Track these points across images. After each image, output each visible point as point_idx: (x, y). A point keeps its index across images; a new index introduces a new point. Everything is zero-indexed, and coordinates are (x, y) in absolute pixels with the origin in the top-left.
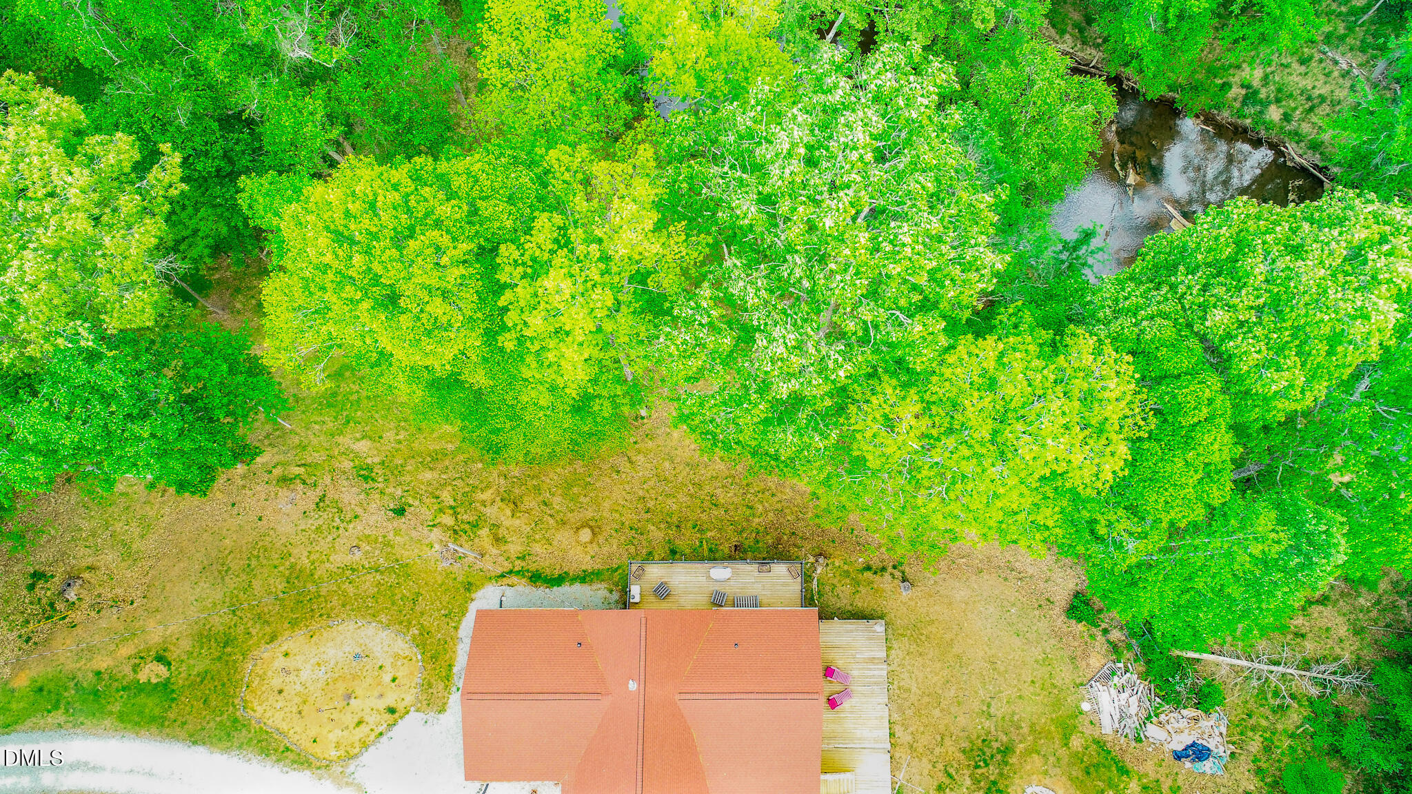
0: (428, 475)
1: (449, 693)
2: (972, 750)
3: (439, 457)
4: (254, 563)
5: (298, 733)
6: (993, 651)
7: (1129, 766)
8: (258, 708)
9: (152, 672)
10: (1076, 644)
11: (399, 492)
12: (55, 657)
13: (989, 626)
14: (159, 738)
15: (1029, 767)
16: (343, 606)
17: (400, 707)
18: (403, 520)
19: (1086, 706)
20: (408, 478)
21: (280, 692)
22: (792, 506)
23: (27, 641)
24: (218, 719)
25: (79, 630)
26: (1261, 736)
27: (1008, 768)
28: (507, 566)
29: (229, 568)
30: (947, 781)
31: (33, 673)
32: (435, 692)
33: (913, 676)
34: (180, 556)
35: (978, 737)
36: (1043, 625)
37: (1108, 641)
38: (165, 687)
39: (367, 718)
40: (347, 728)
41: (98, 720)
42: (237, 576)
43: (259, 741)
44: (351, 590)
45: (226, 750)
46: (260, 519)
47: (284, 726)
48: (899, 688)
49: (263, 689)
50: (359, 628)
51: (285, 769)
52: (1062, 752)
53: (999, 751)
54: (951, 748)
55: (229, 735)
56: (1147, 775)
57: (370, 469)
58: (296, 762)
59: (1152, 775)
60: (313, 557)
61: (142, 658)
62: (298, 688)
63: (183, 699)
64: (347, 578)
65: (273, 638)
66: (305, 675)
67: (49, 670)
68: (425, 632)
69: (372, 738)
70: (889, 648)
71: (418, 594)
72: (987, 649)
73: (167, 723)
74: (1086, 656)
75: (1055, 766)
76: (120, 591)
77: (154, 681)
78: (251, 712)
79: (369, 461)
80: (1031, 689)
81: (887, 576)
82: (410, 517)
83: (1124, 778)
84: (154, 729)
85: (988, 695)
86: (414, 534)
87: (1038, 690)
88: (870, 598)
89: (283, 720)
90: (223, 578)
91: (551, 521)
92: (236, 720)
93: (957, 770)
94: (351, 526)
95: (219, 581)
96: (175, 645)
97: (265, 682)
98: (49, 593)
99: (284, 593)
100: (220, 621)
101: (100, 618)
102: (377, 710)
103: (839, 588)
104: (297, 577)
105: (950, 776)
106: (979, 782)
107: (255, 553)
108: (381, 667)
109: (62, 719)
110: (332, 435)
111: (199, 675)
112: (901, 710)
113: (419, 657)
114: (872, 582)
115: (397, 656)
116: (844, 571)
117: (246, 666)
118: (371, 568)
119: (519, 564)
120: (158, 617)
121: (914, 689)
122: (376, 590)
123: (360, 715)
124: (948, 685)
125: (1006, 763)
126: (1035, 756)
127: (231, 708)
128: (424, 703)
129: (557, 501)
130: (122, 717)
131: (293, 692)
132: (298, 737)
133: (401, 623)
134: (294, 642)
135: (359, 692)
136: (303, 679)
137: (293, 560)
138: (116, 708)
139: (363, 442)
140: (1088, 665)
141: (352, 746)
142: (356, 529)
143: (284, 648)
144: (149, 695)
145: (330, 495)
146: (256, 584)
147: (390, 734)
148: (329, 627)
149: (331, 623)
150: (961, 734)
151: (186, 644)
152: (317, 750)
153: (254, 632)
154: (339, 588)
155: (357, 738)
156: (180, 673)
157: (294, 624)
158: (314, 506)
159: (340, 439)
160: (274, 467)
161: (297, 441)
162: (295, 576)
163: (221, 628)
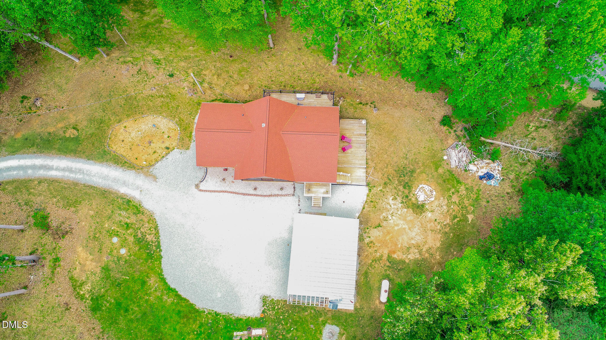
0: (183, 64)
1: (191, 142)
2: (399, 171)
3: (188, 58)
4: (112, 93)
5: (129, 156)
6: (409, 135)
7: (461, 180)
8: (114, 147)
9: (71, 133)
10: (443, 135)
11: (171, 69)
12: (32, 127)
13: (408, 126)
14: (74, 158)
15: (421, 178)
16: (148, 110)
17: (171, 147)
18: (173, 79)
19: (445, 158)
20: (174, 64)
21: (123, 141)
22: (331, 80)
23: (21, 121)
24: (98, 151)
25: (42, 117)
26: (515, 173)
27: (413, 178)
28: (215, 97)
29: (102, 95)
30: (388, 181)
31: (23, 133)
32: (185, 142)
33: (377, 142)
34: (82, 90)
35: (402, 166)
36: (430, 127)
37: (456, 134)
38: (76, 140)
39: (157, 151)
40: (150, 154)
41: (50, 151)
42: (105, 98)
43: (114, 159)
44: (151, 104)
45: (102, 162)
46: (115, 77)
47: (124, 154)
48: (371, 147)
49: (116, 140)
50: (155, 118)
51: (125, 170)
52: (435, 174)
53: (410, 171)
54: (391, 170)
55: (102, 157)
56: (468, 184)
57: (159, 60)
58: (129, 167)
59: (470, 185)
60: (136, 92)
61: (67, 128)
62: (130, 139)
63: (84, 143)
64: (150, 99)
65: (120, 121)
66: (133, 135)
67: (30, 132)
68: (181, 120)
69: (159, 158)
70: (367, 132)
71: (178, 106)
72: (407, 134)
73: (77, 152)
74: (447, 139)
75: (431, 178)
76: (58, 104)
77: (72, 136)
78: (111, 148)
79: (159, 57)
80: (424, 150)
81: (368, 106)
82: (175, 78)
83: (459, 185)
84: (72, 154)
85: (406, 151)
86: (177, 84)
87: (427, 151)
88: (361, 114)
89: (124, 151)
90: (99, 99)
91: (233, 83)
92: (105, 151)
93: (392, 178)
94: (152, 80)
95: (98, 100)
96: (80, 123)
97: (117, 137)
98: (29, 104)
99: (124, 105)
100: (99, 114)
101: (50, 113)
102: (162, 148)
103: (349, 110)
104: (130, 99)
105: (389, 179)
106: (401, 182)
107: (112, 90)
108: (163, 132)
109: (35, 150)
110: (144, 48)
111: (90, 134)
112: (371, 155)
113: (179, 129)
114: (362, 108)
115: (169, 129)
116: (351, 104)
117: (109, 131)
118: (160, 96)
119: (219, 97)
120: (73, 113)
121: (377, 147)
122: (161, 104)
123: (155, 149)
124: (390, 146)
125: (412, 176)
126: (424, 174)
127: (103, 147)
128: (181, 146)
129: (235, 76)
130: (59, 150)
131: (128, 141)
132: (130, 158)
133: (171, 116)
134: (128, 123)
135: (154, 141)
136: (132, 137)
137: (128, 93)
138: (57, 146)
139: (156, 50)
140: (447, 143)
141: (152, 161)
142: (153, 82)
143: (125, 125)
144: (70, 142)
145: (143, 69)
146: (113, 101)
147: (167, 157)
148: (142, 117)
149: (143, 116)
150: (395, 164)
151: (85, 123)
152: (138, 162)
153: (112, 119)
154: (147, 103)
155: (154, 158)
156: (82, 134)
157: (128, 116)
158: (137, 73)
159: (147, 49)
160: (121, 58)
161: (129, 49)
162: (128, 99)
163: (99, 117)
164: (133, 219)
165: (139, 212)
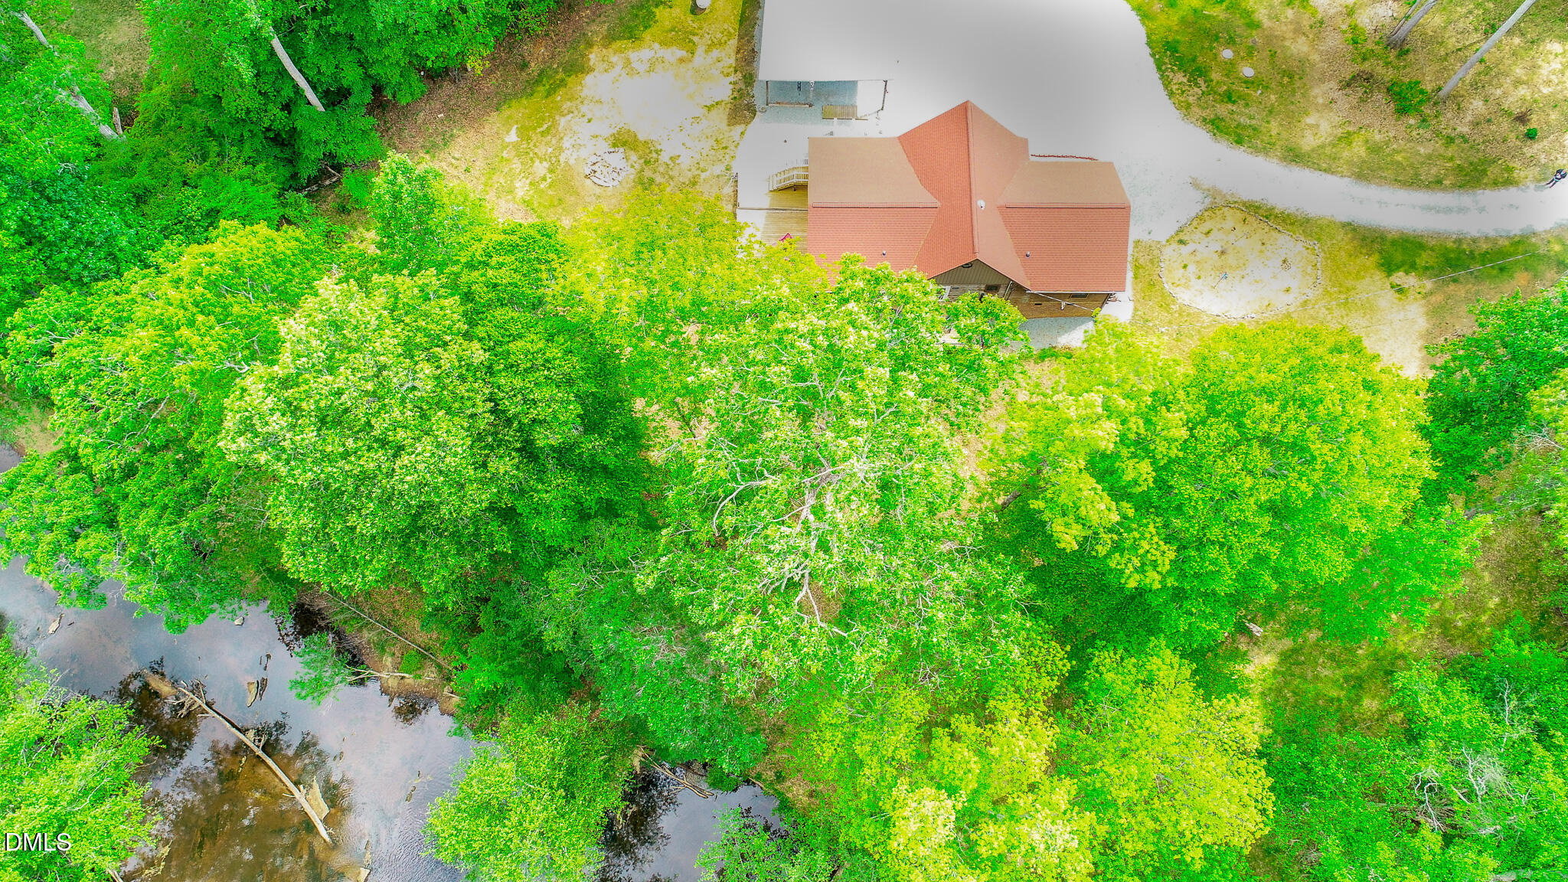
5: (1262, 229)
8: (1302, 249)
9: (1405, 280)
14: (1382, 229)
17: (1175, 245)
38: (1390, 266)
39: (1203, 236)
41: (1441, 244)
43: (1293, 223)
47: (1274, 234)
51: (1265, 203)
58: (1257, 207)
69: (1195, 222)
77: (1402, 274)
78: (1307, 246)
89: (1277, 239)
96: (1392, 300)
102: (1195, 242)
113: (1166, 286)
123: (1210, 239)
128: (1154, 248)
132: (1260, 225)
138: (1428, 253)
141: (1210, 217)
147: (1179, 225)
151: (1382, 302)
152: (1241, 215)
155: (1207, 222)
156: (1380, 279)
164: (1223, 110)
165: (1212, 122)
